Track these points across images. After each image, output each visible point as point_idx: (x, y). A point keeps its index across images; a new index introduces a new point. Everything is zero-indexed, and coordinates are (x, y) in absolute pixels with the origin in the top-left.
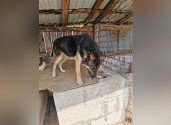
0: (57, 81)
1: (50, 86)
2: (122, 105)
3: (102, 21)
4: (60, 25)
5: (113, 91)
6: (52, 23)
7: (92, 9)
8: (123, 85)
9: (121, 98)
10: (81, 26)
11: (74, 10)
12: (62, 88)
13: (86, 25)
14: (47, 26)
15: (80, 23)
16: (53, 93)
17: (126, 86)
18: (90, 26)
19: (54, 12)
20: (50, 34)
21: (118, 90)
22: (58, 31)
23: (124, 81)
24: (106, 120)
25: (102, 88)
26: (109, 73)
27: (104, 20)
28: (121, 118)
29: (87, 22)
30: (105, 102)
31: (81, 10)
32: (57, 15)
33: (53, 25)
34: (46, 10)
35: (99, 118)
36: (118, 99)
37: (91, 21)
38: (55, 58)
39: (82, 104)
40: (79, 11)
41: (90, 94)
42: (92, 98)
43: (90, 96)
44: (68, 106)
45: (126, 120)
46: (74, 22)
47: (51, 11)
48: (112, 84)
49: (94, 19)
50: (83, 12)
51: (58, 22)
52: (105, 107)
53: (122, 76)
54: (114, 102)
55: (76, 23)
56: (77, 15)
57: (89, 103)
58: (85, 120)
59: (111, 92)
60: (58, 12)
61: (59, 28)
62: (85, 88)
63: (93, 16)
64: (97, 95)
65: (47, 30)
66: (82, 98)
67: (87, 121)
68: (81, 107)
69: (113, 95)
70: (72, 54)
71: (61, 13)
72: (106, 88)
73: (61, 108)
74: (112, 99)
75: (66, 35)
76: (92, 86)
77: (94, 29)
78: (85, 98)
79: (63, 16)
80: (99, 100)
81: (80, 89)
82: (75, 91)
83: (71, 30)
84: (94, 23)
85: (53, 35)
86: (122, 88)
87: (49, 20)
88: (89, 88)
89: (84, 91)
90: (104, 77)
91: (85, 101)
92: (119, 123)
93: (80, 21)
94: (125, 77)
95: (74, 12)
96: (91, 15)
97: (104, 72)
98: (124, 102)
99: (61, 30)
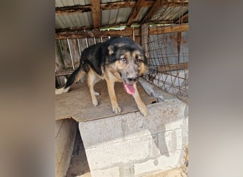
0: (86, 107)
1: (75, 113)
2: (181, 143)
3: (152, 19)
4: (91, 28)
6: (80, 25)
7: (136, 1)
8: (182, 113)
9: (179, 133)
10: (122, 28)
11: (109, 4)
12: (91, 117)
13: (129, 26)
14: (73, 30)
15: (119, 24)
16: (78, 123)
17: (186, 115)
18: (135, 28)
19: (81, 9)
20: (77, 41)
21: (174, 120)
22: (89, 37)
23: (183, 108)
24: (156, 163)
26: (161, 97)
27: (155, 17)
28: (180, 162)
30: (154, 138)
31: (119, 3)
32: (85, 13)
33: (81, 29)
34: (68, 7)
35: (145, 160)
36: (174, 134)
37: (136, 19)
39: (120, 140)
40: (116, 6)
41: (131, 126)
42: (134, 132)
43: (131, 129)
44: (100, 142)
46: (111, 22)
47: (76, 8)
48: (165, 111)
50: (123, 6)
51: (88, 25)
53: (181, 100)
55: (115, 24)
56: (114, 11)
57: (129, 138)
58: (125, 162)
60: (86, 9)
61: (89, 32)
62: (123, 117)
63: (137, 11)
64: (142, 127)
65: (74, 36)
68: (118, 143)
71: (91, 10)
72: (156, 118)
73: (90, 144)
74: (165, 134)
76: (134, 115)
77: (140, 32)
78: (123, 130)
79: (94, 15)
80: (145, 134)
81: (116, 118)
83: (107, 35)
84: (141, 22)
85: (81, 43)
86: (180, 119)
87: (75, 21)
88: (129, 117)
89: (123, 121)
90: (154, 102)
91: (123, 135)
92: (176, 168)
93: (119, 20)
94: (185, 102)
95: (110, 7)
96: (135, 11)
97: (154, 95)
98: (184, 139)
99: (93, 35)
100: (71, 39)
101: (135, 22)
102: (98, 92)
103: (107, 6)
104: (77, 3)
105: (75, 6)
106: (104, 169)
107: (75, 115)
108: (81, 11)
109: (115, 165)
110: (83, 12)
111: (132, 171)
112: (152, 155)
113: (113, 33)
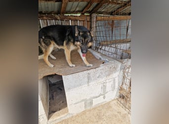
2: (117, 85)
3: (98, 11)
5: (111, 74)
6: (50, 10)
8: (119, 68)
10: (79, 15)
13: (83, 14)
14: (45, 14)
15: (77, 12)
16: (62, 76)
17: (121, 69)
18: (87, 16)
21: (115, 72)
22: (56, 19)
23: (120, 65)
24: (104, 97)
26: (107, 60)
27: (101, 10)
28: (116, 95)
29: (84, 11)
30: (104, 83)
32: (57, 3)
33: (50, 13)
35: (99, 96)
36: (114, 80)
37: (88, 10)
39: (86, 85)
41: (93, 77)
42: (94, 80)
44: (75, 87)
45: (120, 97)
46: (72, 10)
49: (92, 9)
51: (56, 10)
52: (104, 87)
53: (118, 61)
54: (112, 83)
55: (74, 12)
57: (91, 84)
58: (88, 98)
59: (109, 75)
61: (56, 16)
64: (98, 77)
65: (45, 18)
66: (86, 80)
67: (90, 99)
68: (85, 87)
69: (110, 77)
73: (69, 89)
74: (110, 80)
75: (64, 24)
76: (94, 70)
77: (91, 19)
78: (89, 80)
80: (100, 81)
82: (81, 74)
83: (68, 19)
84: (91, 12)
85: (50, 23)
88: (92, 71)
89: (88, 73)
90: (103, 63)
91: (88, 82)
92: (114, 100)
93: (77, 9)
94: (121, 62)
97: (102, 59)
98: (119, 83)
99: (59, 18)
100: (43, 19)
101: (87, 12)
106: (76, 103)
109: (83, 101)
111: (91, 103)
112: (102, 93)
113: (73, 18)
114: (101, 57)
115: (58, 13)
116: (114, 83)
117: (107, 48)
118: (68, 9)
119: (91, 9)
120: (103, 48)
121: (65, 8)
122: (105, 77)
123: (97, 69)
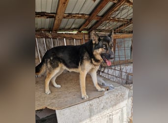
2: (126, 116)
3: (97, 29)
5: (118, 103)
7: (90, 15)
8: (127, 96)
9: (125, 110)
10: (75, 32)
11: (70, 14)
13: (80, 32)
15: (73, 29)
16: (55, 111)
17: (129, 97)
18: (85, 34)
19: (46, 16)
21: (122, 101)
22: (47, 37)
23: (127, 92)
25: (107, 100)
26: (112, 85)
27: (100, 27)
29: (82, 28)
30: (110, 115)
31: (77, 15)
32: (49, 19)
33: (40, 30)
36: (122, 111)
38: (50, 71)
39: (88, 120)
40: (74, 17)
41: (96, 109)
42: (97, 113)
43: (96, 111)
46: (67, 27)
47: (43, 14)
48: (117, 95)
50: (80, 18)
51: (47, 27)
52: (110, 121)
53: (125, 87)
54: (119, 114)
55: (69, 29)
56: (71, 20)
57: (94, 118)
59: (115, 105)
60: (51, 16)
61: (47, 34)
62: (91, 102)
63: (89, 22)
64: (103, 109)
66: (88, 113)
69: (117, 107)
70: (74, 65)
71: (55, 18)
72: (112, 100)
74: (117, 111)
76: (98, 100)
77: (89, 37)
78: (91, 113)
79: (56, 21)
80: (105, 113)
82: (81, 106)
83: (63, 37)
84: (90, 30)
85: (39, 42)
86: (126, 99)
88: (94, 102)
89: (91, 105)
90: (108, 90)
91: (90, 116)
93: (73, 26)
94: (129, 88)
95: (70, 17)
96: (88, 22)
98: (128, 113)
99: (50, 36)
101: (85, 29)
102: (60, 84)
103: (68, 16)
104: (43, 11)
105: (42, 12)
107: (49, 105)
108: (46, 17)
110: (47, 18)
113: (68, 36)
114: (103, 82)
115: (50, 30)
116: (122, 114)
117: (111, 72)
118: (62, 26)
119: (89, 26)
120: (106, 71)
121: (59, 25)
122: (111, 108)
123: (101, 98)
